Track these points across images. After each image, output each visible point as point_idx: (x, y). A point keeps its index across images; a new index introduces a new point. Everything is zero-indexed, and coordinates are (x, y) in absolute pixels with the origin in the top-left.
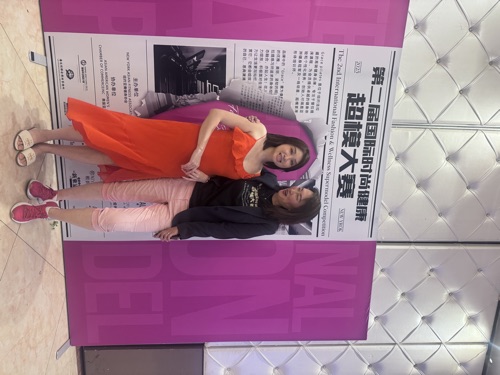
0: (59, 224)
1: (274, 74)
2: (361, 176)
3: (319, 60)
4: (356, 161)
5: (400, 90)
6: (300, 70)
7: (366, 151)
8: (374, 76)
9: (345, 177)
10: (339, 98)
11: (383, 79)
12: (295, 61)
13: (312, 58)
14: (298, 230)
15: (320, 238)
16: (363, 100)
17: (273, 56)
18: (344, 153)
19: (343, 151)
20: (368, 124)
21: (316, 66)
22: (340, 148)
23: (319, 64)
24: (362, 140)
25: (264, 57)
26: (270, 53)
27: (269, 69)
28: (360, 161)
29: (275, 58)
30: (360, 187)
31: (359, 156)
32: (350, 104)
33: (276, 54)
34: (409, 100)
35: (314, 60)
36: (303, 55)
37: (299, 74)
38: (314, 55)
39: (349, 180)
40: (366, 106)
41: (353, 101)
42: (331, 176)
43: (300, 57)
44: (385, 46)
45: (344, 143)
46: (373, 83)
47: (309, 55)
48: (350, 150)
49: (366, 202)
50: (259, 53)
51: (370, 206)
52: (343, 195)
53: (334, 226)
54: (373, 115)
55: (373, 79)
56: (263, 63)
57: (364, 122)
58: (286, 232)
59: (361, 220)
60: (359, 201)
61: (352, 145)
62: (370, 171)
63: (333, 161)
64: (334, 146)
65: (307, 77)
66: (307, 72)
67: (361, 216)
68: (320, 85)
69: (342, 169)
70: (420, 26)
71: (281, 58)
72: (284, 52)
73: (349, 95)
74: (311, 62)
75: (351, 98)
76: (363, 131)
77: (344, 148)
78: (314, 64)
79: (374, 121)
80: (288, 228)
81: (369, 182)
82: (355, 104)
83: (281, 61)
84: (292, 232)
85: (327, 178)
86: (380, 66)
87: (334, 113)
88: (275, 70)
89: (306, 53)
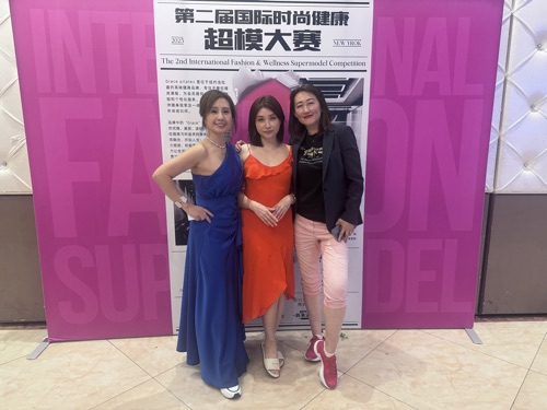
1: (192, 132)
2: (295, 23)
3: (174, 85)
4: (278, 31)
6: (186, 105)
7: (267, 21)
8: (185, 22)
9: (297, 43)
10: (211, 59)
11: (187, 10)
12: (178, 111)
13: (173, 93)
14: (357, 95)
15: (368, 67)
16: (210, 31)
17: (174, 134)
18: (269, 48)
19: (266, 49)
20: (237, 22)
21: (181, 88)
22: (264, 52)
23: (178, 84)
24: (254, 27)
25: (177, 143)
26: (173, 137)
27: (188, 137)
28: (278, 27)
29: (177, 131)
30: (308, 24)
31: (272, 28)
32: (216, 45)
33: (173, 131)
35: (175, 90)
36: (171, 102)
37: (190, 105)
38: (170, 91)
40: (217, 27)
41: (213, 42)
42: (296, 60)
43: (173, 105)
44: (152, 11)
45: (258, 48)
46: (192, 21)
47: (170, 96)
48: (266, 40)
49: (326, 14)
50: (174, 148)
51: (330, 9)
52: (317, 43)
53: (353, 51)
54: (226, 17)
55: (188, 21)
56: (183, 143)
57: (234, 27)
58: (359, 109)
59: (347, 18)
60: (325, 22)
61: (260, 39)
62: (289, 13)
63: (278, 60)
64: (261, 59)
65: (191, 97)
66: (187, 97)
67: (342, 18)
68: (198, 82)
69: (287, 48)
71: (176, 125)
72: (170, 123)
73: (206, 48)
74: (177, 93)
75: (209, 45)
76: (244, 27)
78: (178, 90)
79: (233, 15)
80: (354, 107)
81: (302, 12)
82: (216, 40)
83: (179, 125)
84: (359, 102)
85: (298, 64)
86: (175, 15)
87: (226, 63)
88: (188, 131)
89: (168, 99)
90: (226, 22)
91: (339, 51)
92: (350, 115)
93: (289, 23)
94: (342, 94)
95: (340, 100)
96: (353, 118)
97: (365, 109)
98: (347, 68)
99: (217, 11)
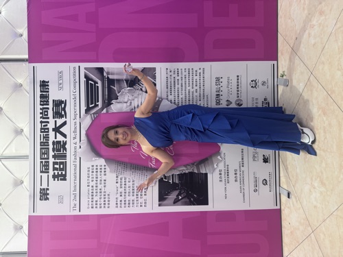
0: (279, 75)
1: (123, 191)
2: (48, 118)
3: (90, 203)
4: (53, 130)
5: (27, 182)
6: (105, 195)
7: (47, 137)
8: (48, 194)
9: (61, 116)
10: (73, 177)
11: (40, 193)
12: (109, 201)
13: (96, 204)
14: (96, 72)
15: (76, 65)
16: (54, 177)
17: (125, 204)
18: (65, 136)
19: (66, 138)
20: (48, 159)
21: (92, 198)
22: (68, 139)
23: (90, 200)
24: (51, 147)
25: (131, 202)
26: (127, 205)
27: (127, 194)
28: (51, 130)
29: (123, 202)
30: (48, 108)
31: (52, 134)
32: (64, 173)
33: (123, 205)
34: (19, 176)
35: (94, 203)
36: (103, 205)
37: (105, 192)
38: (95, 206)
39: (58, 114)
40: (51, 172)
41: (62, 175)
42: (73, 117)
43: (105, 204)
44: (41, 217)
45: (65, 143)
46: (48, 189)
47: (98, 206)
48: (60, 138)
49: (42, 96)
50: (135, 205)
51: (38, 93)
52: (61, 102)
53: (66, 77)
54: (45, 166)
55: (48, 192)
56: (132, 198)
57: (51, 160)
58: (106, 70)
59: (44, 81)
60: (47, 97)
61: (59, 142)
62: (41, 122)
63: (73, 129)
64: (73, 141)
65: (99, 191)
66: (99, 194)
67: (44, 84)
68: (88, 186)
69: (65, 123)
70: (18, 228)
71: (119, 202)
72: (117, 207)
73: (65, 180)
74: (96, 201)
75: (64, 178)
76: (51, 153)
77: (65, 140)
78: (94, 200)
79: (44, 161)
80: (105, 74)
81: (41, 113)
82: (60, 173)
83: (119, 200)
84: (101, 70)
85: (75, 115)
86: (44, 201)
87: (75, 166)
88: (123, 194)
89: (101, 207)
90: (48, 166)
91: (66, 86)
92: (111, 77)
93: (48, 122)
94: (96, 83)
95: (99, 84)
96: (112, 74)
97: (105, 65)
98: (77, 80)
99: (41, 172)
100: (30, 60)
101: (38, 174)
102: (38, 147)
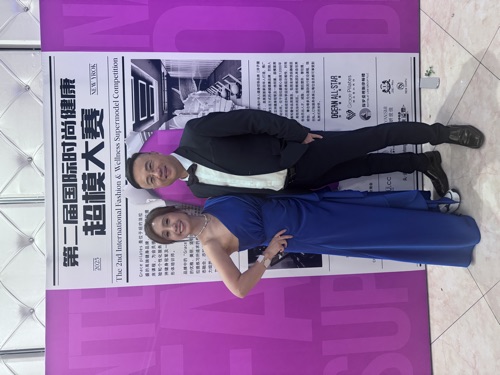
1: (195, 249)
2: (75, 138)
3: (144, 268)
4: (83, 156)
5: (41, 241)
6: (166, 256)
7: (73, 168)
8: (77, 256)
9: (96, 135)
10: (115, 228)
11: (65, 254)
12: (173, 264)
13: (154, 270)
14: (150, 66)
15: (119, 55)
16: (86, 229)
17: (198, 268)
18: (102, 165)
19: (103, 168)
20: (76, 201)
21: (147, 261)
22: (106, 171)
23: (144, 263)
24: (80, 182)
25: (207, 265)
26: (201, 269)
27: (201, 253)
28: (79, 157)
29: (195, 265)
30: (74, 123)
31: (81, 163)
32: (101, 222)
33: (195, 270)
34: (27, 230)
35: (150, 267)
36: (163, 271)
38: (151, 272)
39: (90, 132)
40: (81, 222)
41: (98, 225)
42: (114, 135)
43: (166, 269)
44: (67, 291)
45: (102, 177)
46: (76, 249)
47: (157, 272)
48: (94, 169)
49: (63, 104)
51: (58, 99)
52: (95, 113)
53: (102, 73)
54: (70, 212)
55: (76, 252)
57: (81, 203)
58: (164, 63)
59: (66, 80)
60: (73, 104)
61: (92, 176)
62: (64, 144)
63: (114, 155)
64: (115, 174)
66: (157, 254)
67: (67, 85)
68: (140, 242)
69: (101, 146)
70: (27, 312)
71: (188, 266)
72: (186, 273)
73: (104, 233)
74: (154, 265)
75: (101, 230)
76: (81, 193)
77: (102, 171)
78: (150, 264)
79: (69, 204)
80: (163, 70)
81: (63, 130)
82: (95, 223)
83: (188, 263)
84: (157, 64)
85: (118, 133)
86: (70, 267)
87: (120, 212)
88: (195, 253)
89: (160, 274)
90: (76, 212)
91: (102, 88)
92: (172, 74)
93: (75, 144)
94: (149, 83)
95: (155, 86)
96: (175, 69)
97: (164, 57)
98: (120, 79)
99: (65, 222)
100: (43, 48)
101: (61, 225)
102: (59, 183)
